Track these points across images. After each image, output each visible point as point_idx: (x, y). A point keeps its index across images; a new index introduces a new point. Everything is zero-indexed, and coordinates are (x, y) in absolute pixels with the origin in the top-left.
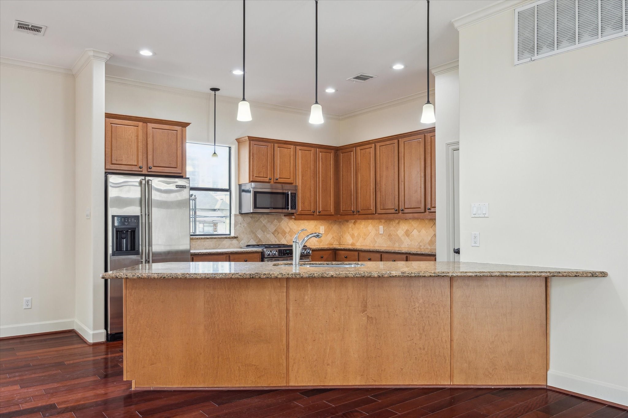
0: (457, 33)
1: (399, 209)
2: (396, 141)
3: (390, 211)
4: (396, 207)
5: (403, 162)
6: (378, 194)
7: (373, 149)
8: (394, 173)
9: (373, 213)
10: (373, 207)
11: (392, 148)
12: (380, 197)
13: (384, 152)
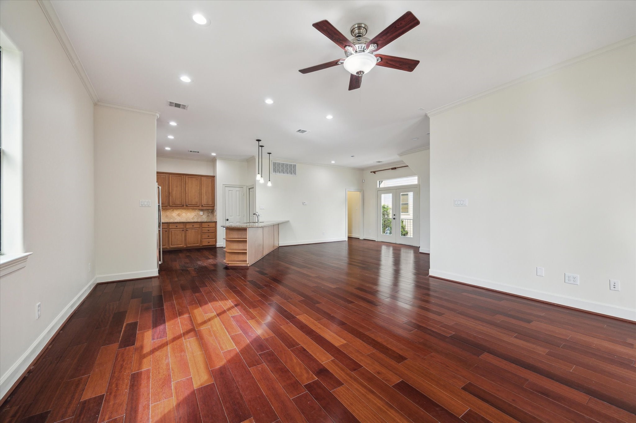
1: (185, 205)
2: (183, 176)
3: (179, 205)
4: (183, 204)
5: (187, 185)
6: (170, 197)
7: (166, 177)
8: (182, 189)
9: (166, 206)
10: (166, 203)
11: (180, 178)
12: (172, 199)
13: (175, 179)
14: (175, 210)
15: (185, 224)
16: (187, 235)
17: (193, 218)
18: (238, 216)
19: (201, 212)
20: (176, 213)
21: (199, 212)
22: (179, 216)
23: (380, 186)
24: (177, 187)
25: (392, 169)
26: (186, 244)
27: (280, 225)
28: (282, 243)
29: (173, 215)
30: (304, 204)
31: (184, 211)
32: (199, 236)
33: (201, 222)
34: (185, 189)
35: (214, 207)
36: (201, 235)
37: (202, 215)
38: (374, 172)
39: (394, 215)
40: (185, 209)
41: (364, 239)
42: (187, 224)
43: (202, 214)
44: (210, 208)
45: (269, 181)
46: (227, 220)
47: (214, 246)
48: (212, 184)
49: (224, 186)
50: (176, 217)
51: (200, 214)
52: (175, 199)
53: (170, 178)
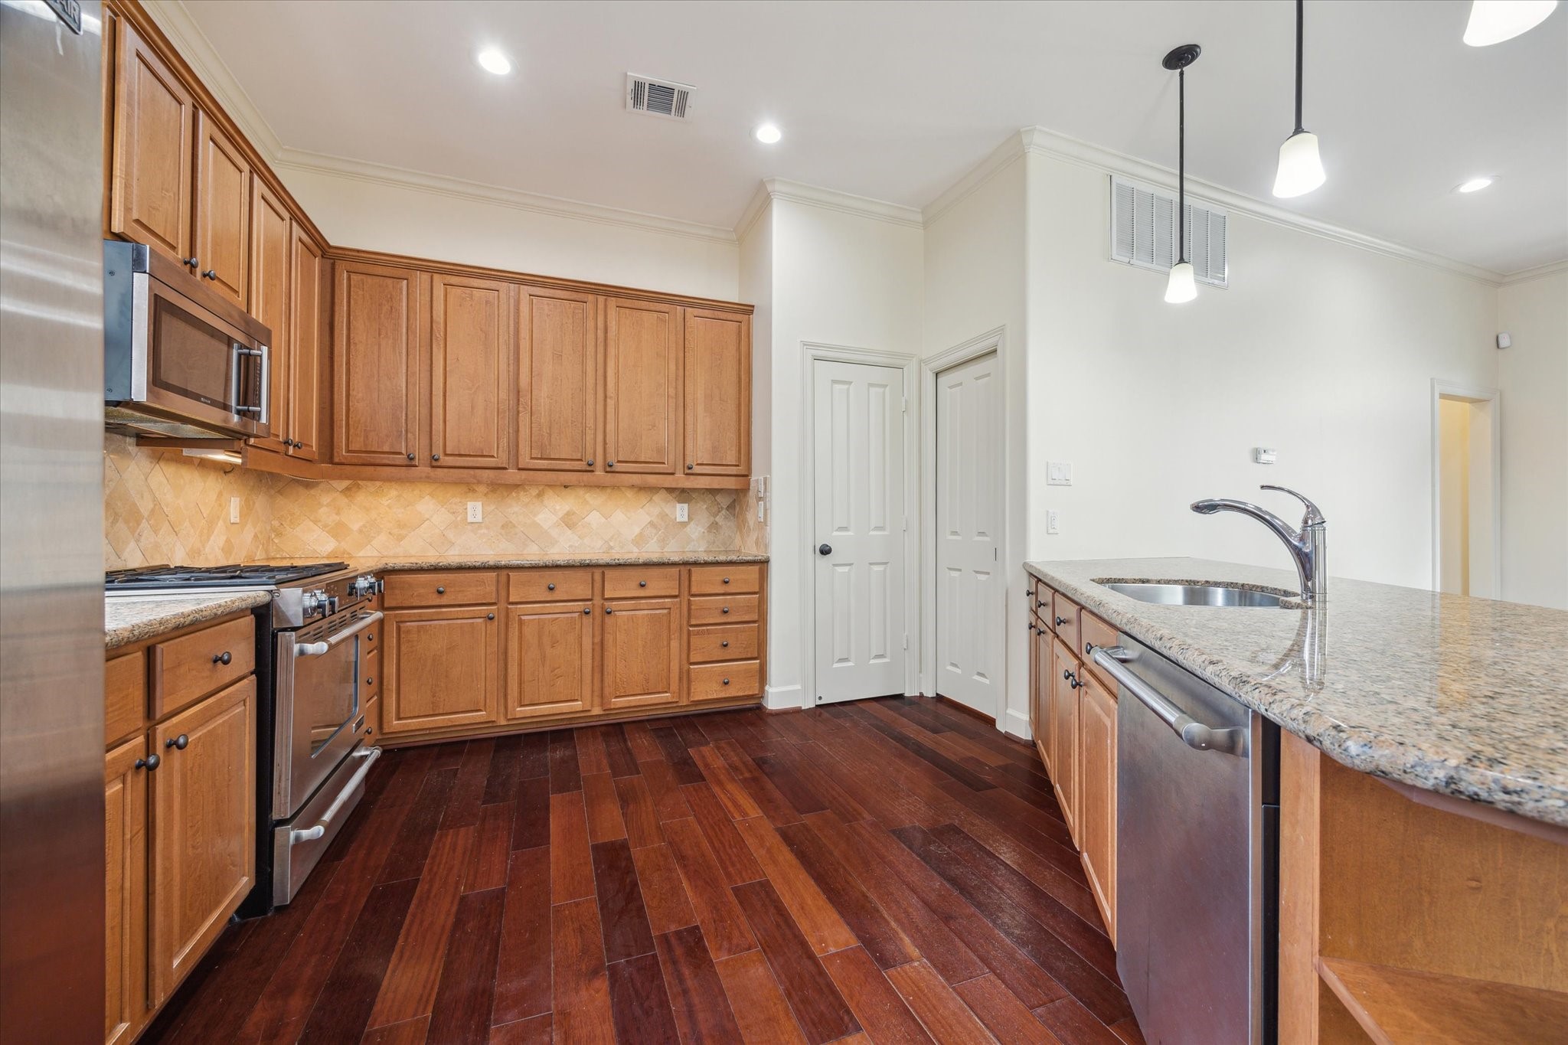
2: (591, 297)
3: (567, 465)
4: (590, 458)
5: (612, 351)
6: (521, 418)
7: (503, 295)
8: (584, 373)
9: (500, 466)
10: (501, 449)
11: (577, 311)
12: (531, 428)
13: (549, 315)
14: (548, 492)
15: (598, 573)
16: (609, 639)
17: (640, 540)
18: (877, 528)
19: (679, 506)
20: (555, 513)
21: (667, 509)
22: (570, 527)
24: (558, 357)
26: (602, 696)
29: (539, 519)
30: (1262, 458)
31: (594, 499)
32: (675, 644)
33: (685, 564)
34: (600, 372)
35: (746, 476)
36: (685, 637)
37: (684, 524)
40: (601, 487)
42: (609, 573)
43: (686, 519)
44: (730, 483)
46: (825, 551)
47: (750, 703)
48: (739, 349)
49: (810, 354)
50: (554, 533)
51: (673, 517)
52: (550, 428)
53: (521, 308)
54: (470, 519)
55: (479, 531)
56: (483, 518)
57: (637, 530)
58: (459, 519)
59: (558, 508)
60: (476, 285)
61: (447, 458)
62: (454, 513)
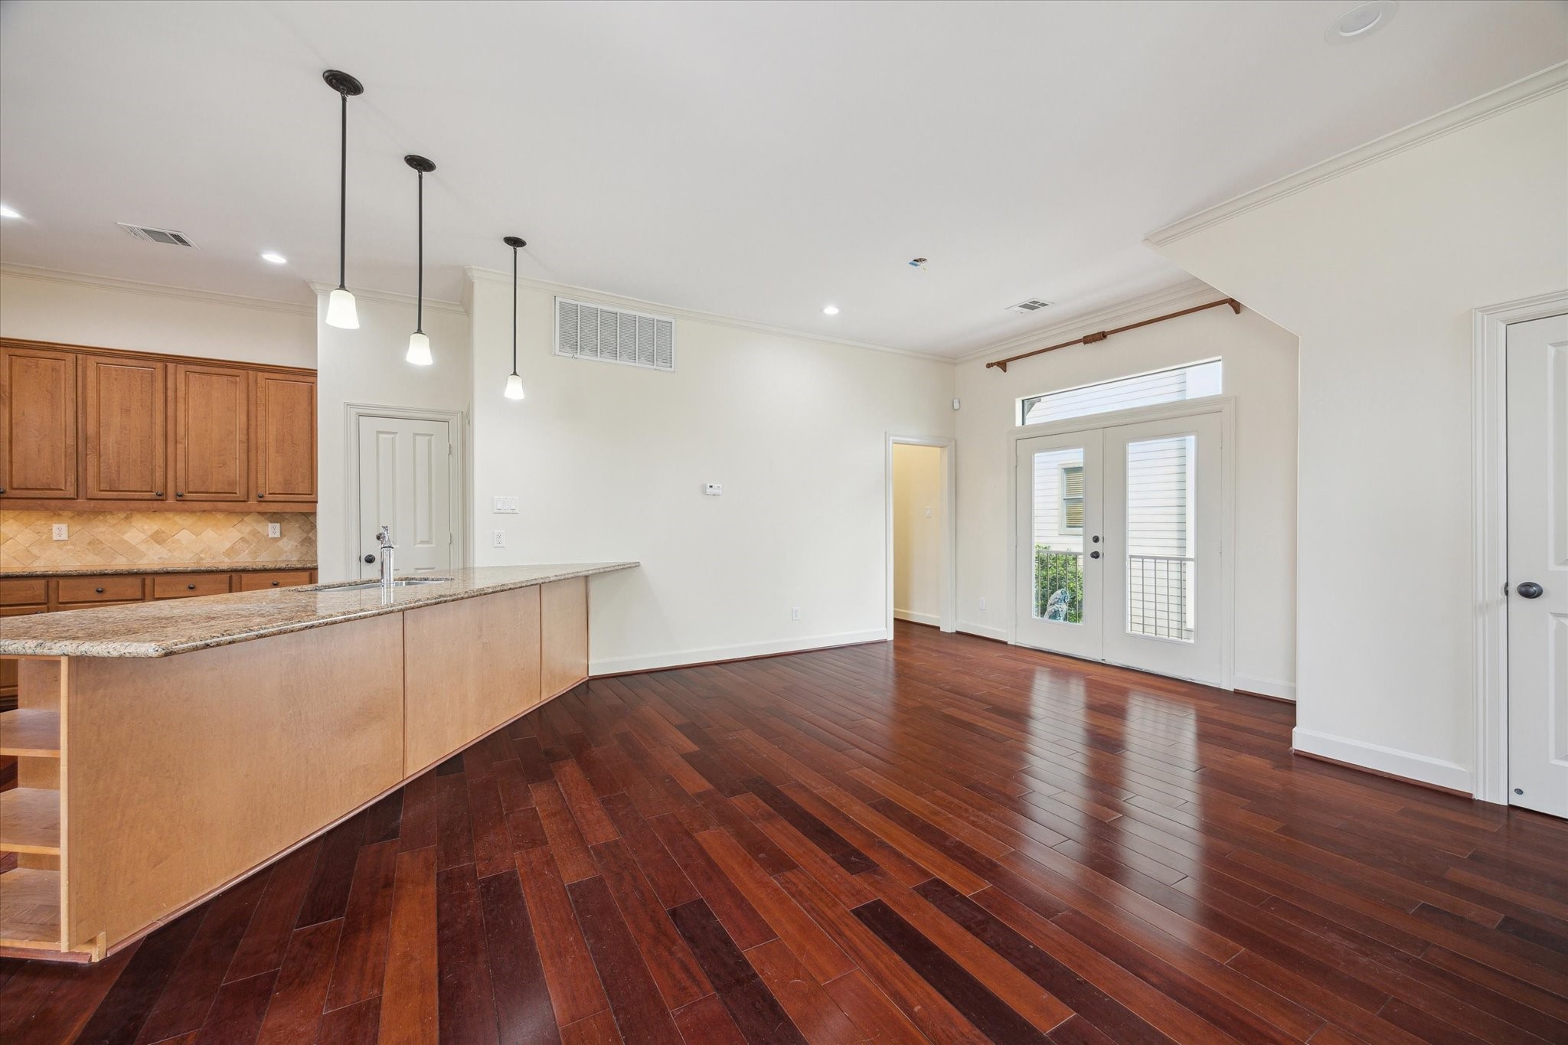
0: (471, 285)
1: (171, 491)
2: (159, 365)
3: (137, 495)
4: (160, 490)
5: (181, 407)
6: (88, 459)
8: (152, 423)
9: (68, 497)
10: (68, 484)
11: (144, 375)
12: (100, 466)
13: (116, 379)
14: (137, 517)
15: (147, 579)
17: (230, 553)
19: (270, 525)
20: (144, 532)
21: (259, 528)
22: (159, 543)
23: (1027, 417)
24: (126, 411)
25: (1088, 340)
27: (593, 586)
28: (601, 664)
29: (127, 537)
30: (709, 490)
34: (170, 423)
35: (312, 502)
37: (275, 540)
38: (1003, 365)
39: (1096, 539)
40: (177, 511)
41: (958, 633)
43: (278, 535)
45: (515, 373)
46: (370, 560)
48: (310, 405)
49: (353, 411)
50: (143, 548)
51: (266, 534)
52: (119, 467)
53: (88, 373)
54: (55, 537)
55: (65, 548)
56: (69, 537)
57: (228, 545)
58: (44, 537)
59: (146, 527)
60: (42, 356)
61: (14, 492)
62: (39, 533)
